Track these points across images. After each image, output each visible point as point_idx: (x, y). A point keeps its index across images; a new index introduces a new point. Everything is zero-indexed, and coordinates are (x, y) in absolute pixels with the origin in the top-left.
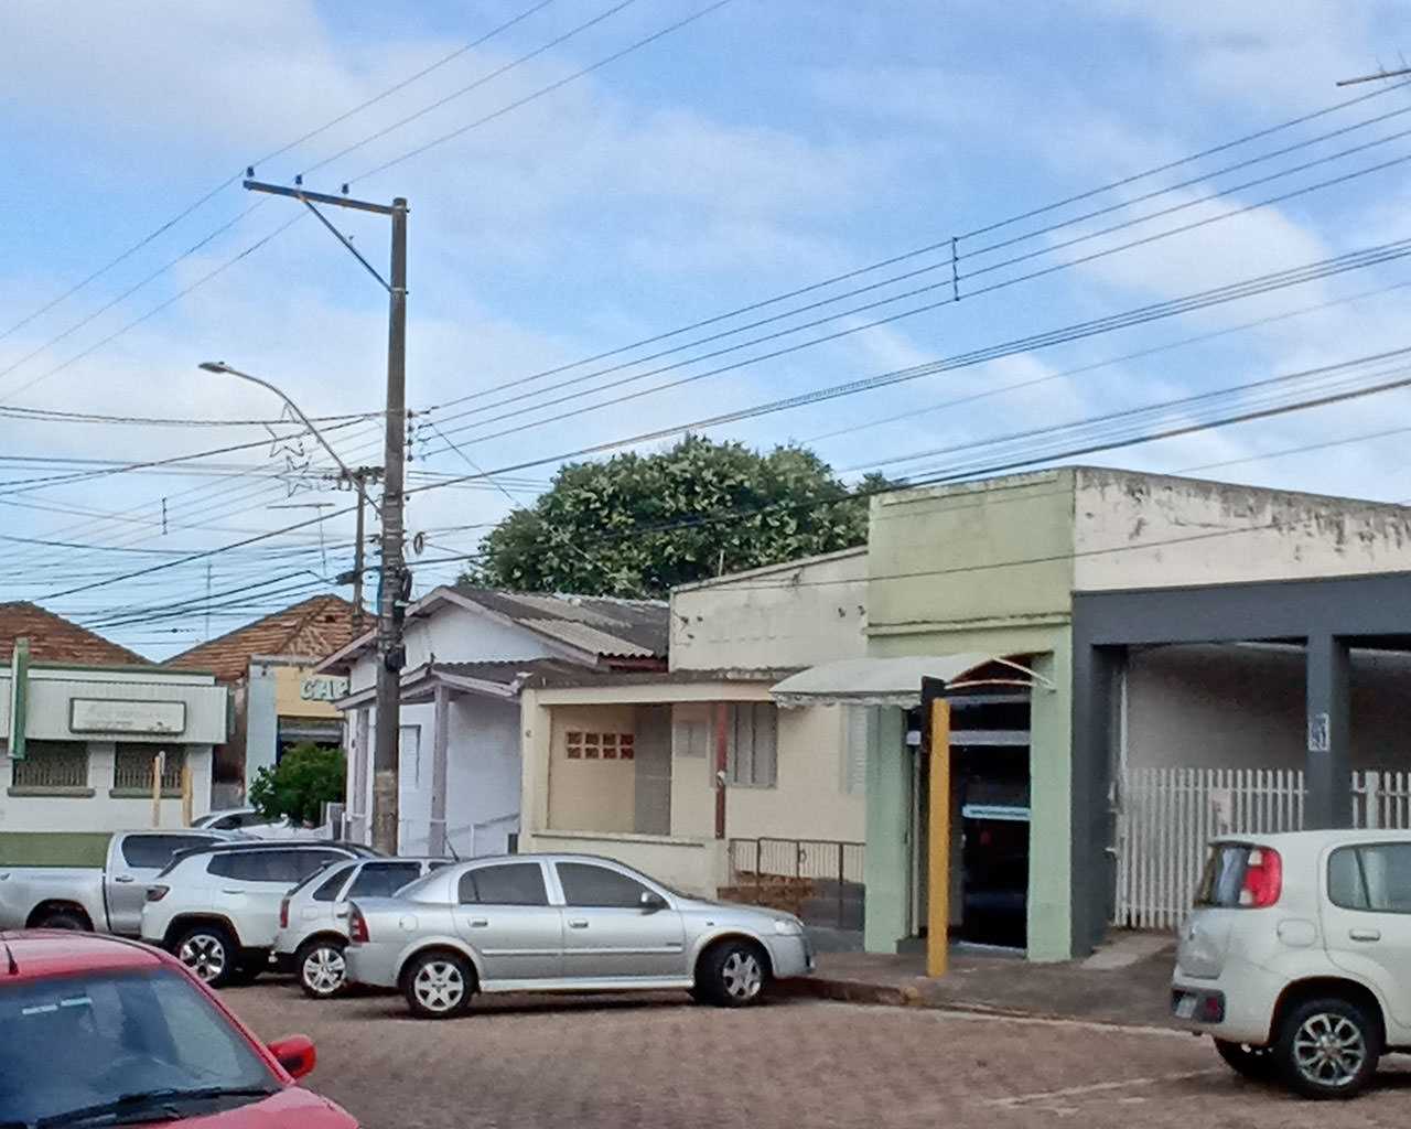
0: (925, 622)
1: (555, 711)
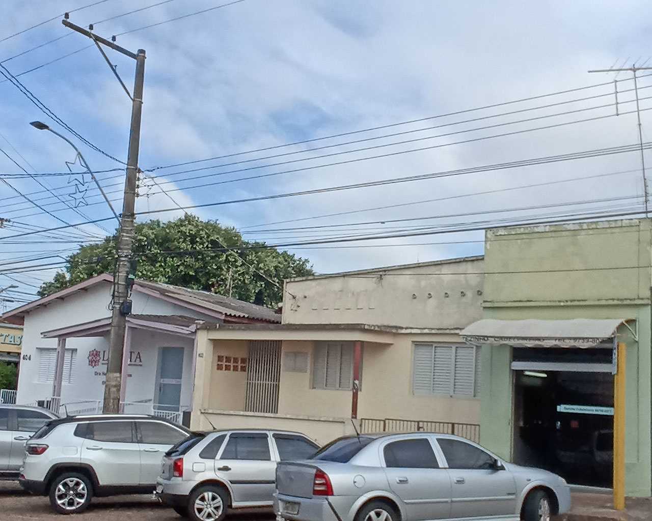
0: (528, 301)
1: (216, 343)
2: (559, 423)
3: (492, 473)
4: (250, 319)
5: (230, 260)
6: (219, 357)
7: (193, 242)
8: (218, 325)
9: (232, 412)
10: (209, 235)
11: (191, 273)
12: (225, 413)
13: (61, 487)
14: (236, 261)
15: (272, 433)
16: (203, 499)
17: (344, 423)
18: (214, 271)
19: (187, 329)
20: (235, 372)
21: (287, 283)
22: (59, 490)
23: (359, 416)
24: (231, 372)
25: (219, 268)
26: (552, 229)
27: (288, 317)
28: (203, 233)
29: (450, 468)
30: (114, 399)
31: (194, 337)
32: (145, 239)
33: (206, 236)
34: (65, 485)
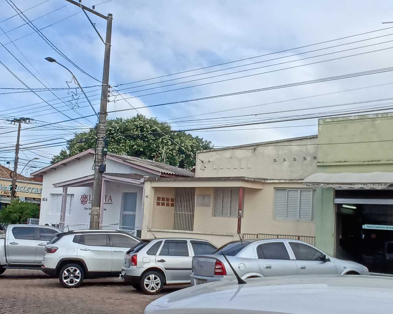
0: (345, 162)
1: (156, 189)
2: (364, 235)
4: (176, 175)
5: (164, 141)
6: (158, 198)
7: (142, 131)
8: (157, 179)
9: (166, 230)
10: (151, 127)
11: (141, 150)
12: (162, 231)
13: (65, 272)
14: (168, 142)
15: (190, 240)
16: (149, 279)
17: (233, 236)
18: (155, 148)
19: (138, 181)
20: (167, 207)
21: (198, 153)
22: (65, 274)
23: (242, 232)
24: (165, 207)
25: (158, 147)
26: (359, 118)
27: (199, 174)
28: (148, 126)
29: (297, 259)
30: (96, 223)
31: (142, 186)
32: (113, 129)
33: (150, 127)
34: (68, 271)
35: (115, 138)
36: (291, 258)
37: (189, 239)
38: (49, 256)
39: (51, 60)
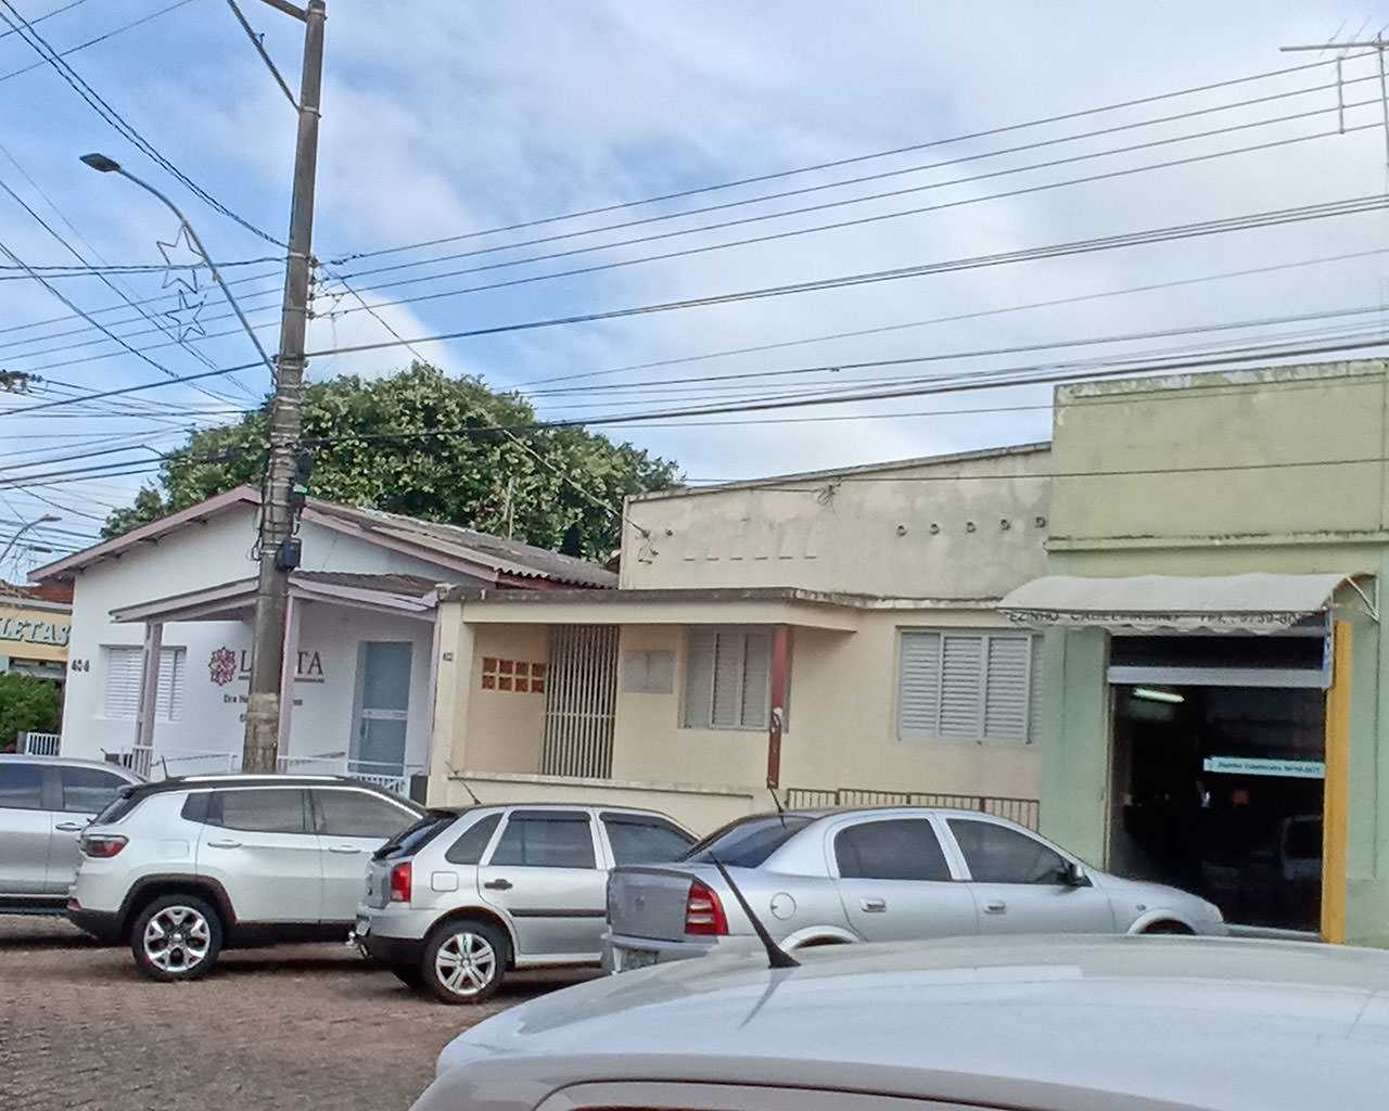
0: (1145, 537)
2: (1208, 795)
3: (1064, 891)
4: (551, 582)
5: (510, 460)
6: (486, 660)
7: (430, 421)
8: (483, 592)
9: (514, 777)
10: (463, 408)
11: (426, 489)
12: (499, 778)
13: (155, 924)
14: (522, 463)
15: (599, 811)
16: (453, 948)
17: (751, 797)
18: (476, 485)
19: (419, 601)
20: (521, 693)
21: (631, 503)
22: (152, 932)
23: (783, 784)
24: (512, 694)
25: (487, 478)
26: (1198, 383)
27: (633, 576)
28: (451, 405)
29: (975, 880)
30: (264, 749)
31: (432, 620)
32: (328, 415)
33: (458, 410)
34: (164, 921)
35: (334, 446)
36: (954, 876)
37: (596, 809)
38: (94, 866)
39: (102, 164)
